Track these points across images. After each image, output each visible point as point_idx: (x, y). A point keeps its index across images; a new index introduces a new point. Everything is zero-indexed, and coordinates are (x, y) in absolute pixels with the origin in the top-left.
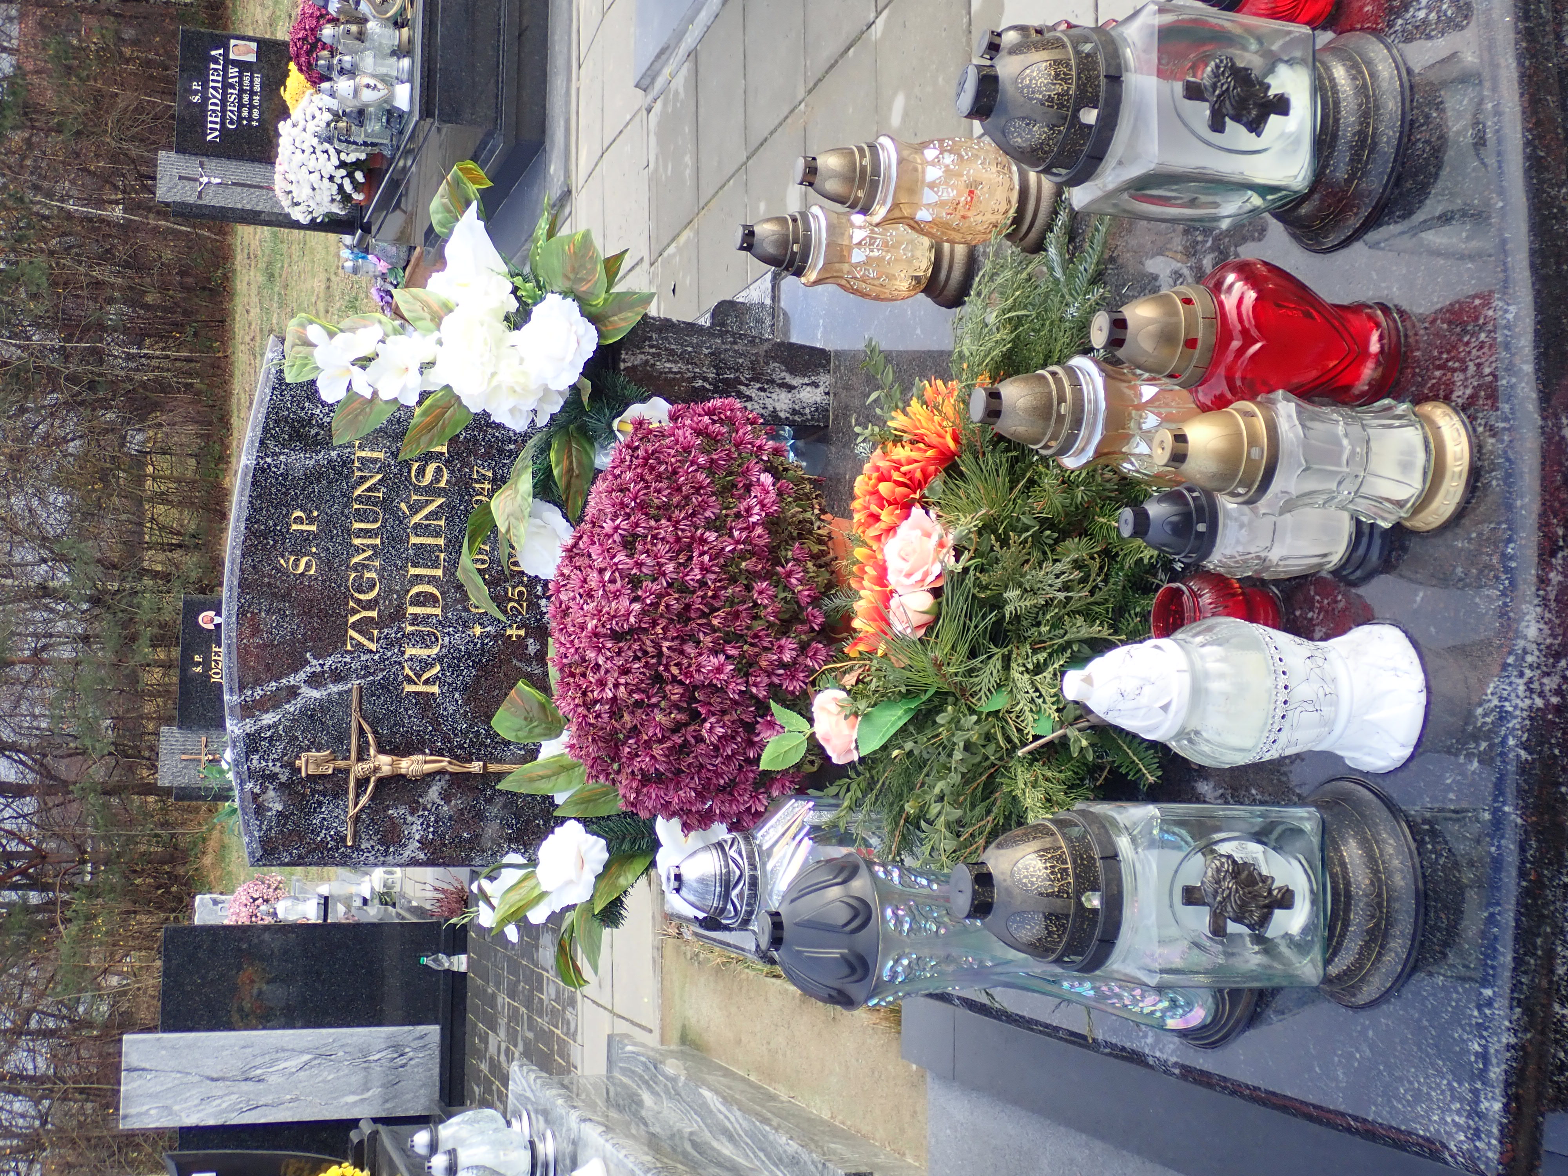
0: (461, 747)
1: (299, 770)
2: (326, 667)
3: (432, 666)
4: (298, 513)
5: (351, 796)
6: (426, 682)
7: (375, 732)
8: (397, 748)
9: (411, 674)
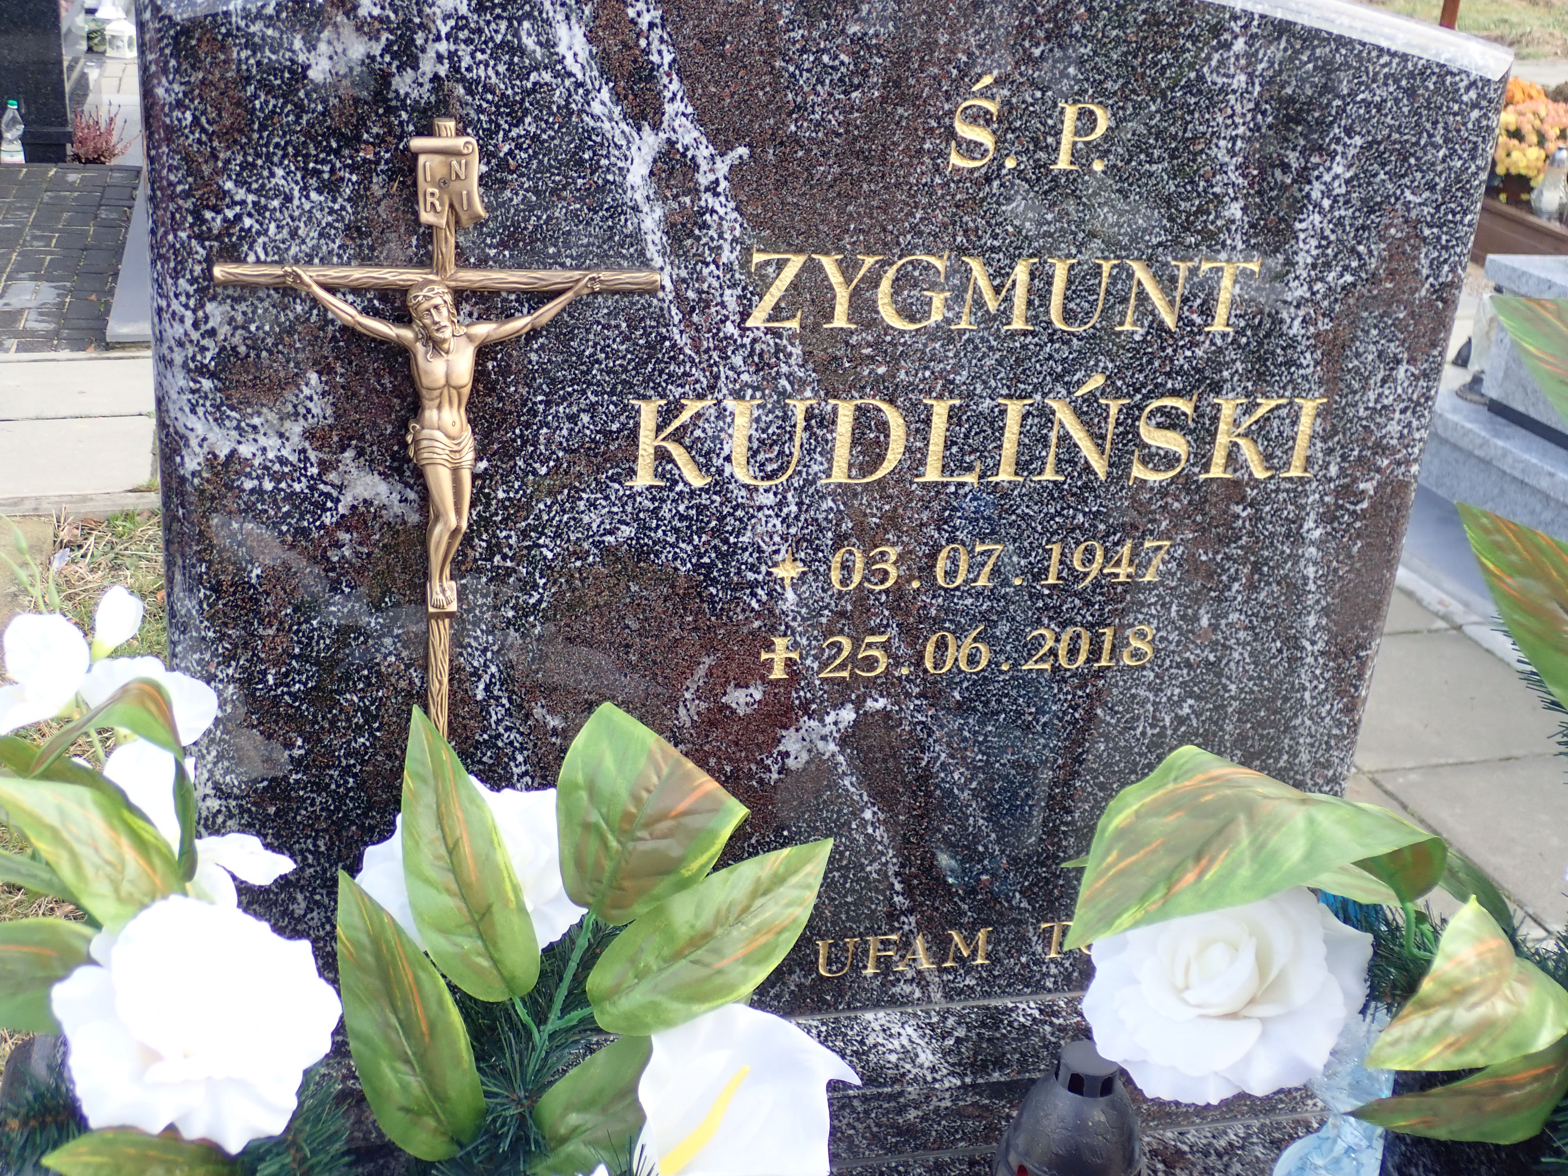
0: (493, 549)
1: (428, 131)
2: (708, 199)
3: (704, 468)
4: (1103, 121)
5: (358, 274)
6: (662, 456)
7: (533, 334)
8: (491, 389)
9: (685, 417)
